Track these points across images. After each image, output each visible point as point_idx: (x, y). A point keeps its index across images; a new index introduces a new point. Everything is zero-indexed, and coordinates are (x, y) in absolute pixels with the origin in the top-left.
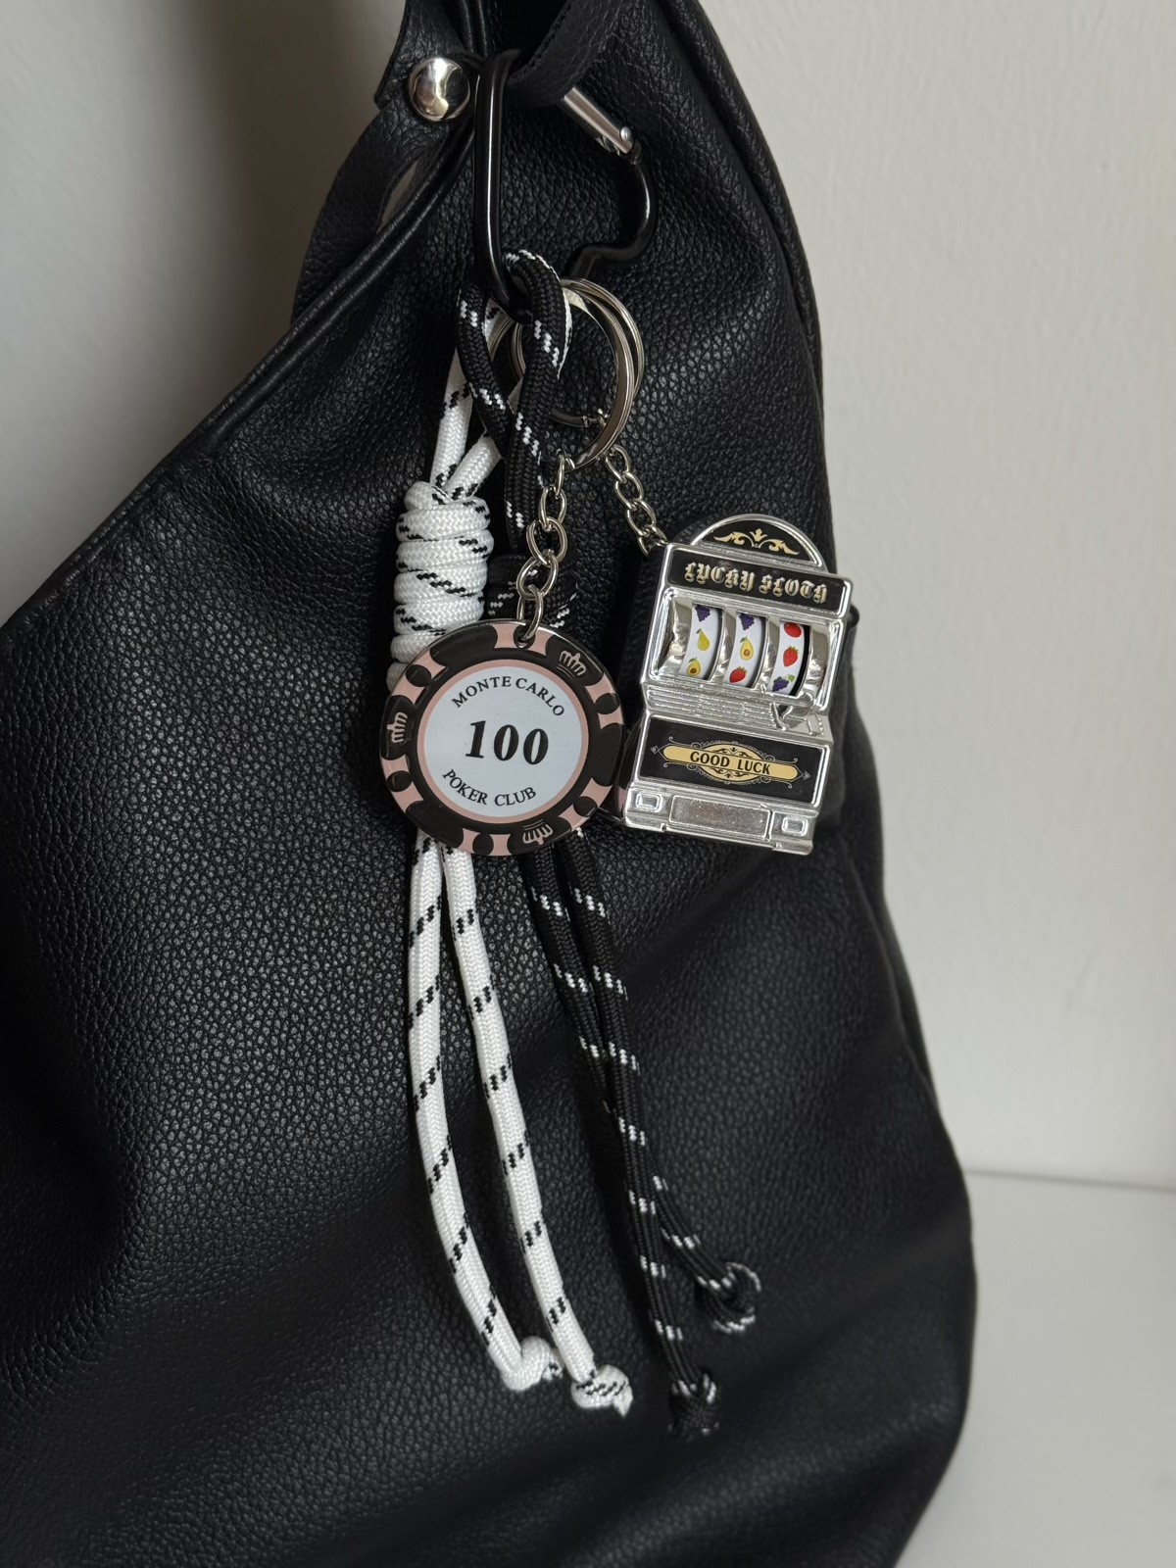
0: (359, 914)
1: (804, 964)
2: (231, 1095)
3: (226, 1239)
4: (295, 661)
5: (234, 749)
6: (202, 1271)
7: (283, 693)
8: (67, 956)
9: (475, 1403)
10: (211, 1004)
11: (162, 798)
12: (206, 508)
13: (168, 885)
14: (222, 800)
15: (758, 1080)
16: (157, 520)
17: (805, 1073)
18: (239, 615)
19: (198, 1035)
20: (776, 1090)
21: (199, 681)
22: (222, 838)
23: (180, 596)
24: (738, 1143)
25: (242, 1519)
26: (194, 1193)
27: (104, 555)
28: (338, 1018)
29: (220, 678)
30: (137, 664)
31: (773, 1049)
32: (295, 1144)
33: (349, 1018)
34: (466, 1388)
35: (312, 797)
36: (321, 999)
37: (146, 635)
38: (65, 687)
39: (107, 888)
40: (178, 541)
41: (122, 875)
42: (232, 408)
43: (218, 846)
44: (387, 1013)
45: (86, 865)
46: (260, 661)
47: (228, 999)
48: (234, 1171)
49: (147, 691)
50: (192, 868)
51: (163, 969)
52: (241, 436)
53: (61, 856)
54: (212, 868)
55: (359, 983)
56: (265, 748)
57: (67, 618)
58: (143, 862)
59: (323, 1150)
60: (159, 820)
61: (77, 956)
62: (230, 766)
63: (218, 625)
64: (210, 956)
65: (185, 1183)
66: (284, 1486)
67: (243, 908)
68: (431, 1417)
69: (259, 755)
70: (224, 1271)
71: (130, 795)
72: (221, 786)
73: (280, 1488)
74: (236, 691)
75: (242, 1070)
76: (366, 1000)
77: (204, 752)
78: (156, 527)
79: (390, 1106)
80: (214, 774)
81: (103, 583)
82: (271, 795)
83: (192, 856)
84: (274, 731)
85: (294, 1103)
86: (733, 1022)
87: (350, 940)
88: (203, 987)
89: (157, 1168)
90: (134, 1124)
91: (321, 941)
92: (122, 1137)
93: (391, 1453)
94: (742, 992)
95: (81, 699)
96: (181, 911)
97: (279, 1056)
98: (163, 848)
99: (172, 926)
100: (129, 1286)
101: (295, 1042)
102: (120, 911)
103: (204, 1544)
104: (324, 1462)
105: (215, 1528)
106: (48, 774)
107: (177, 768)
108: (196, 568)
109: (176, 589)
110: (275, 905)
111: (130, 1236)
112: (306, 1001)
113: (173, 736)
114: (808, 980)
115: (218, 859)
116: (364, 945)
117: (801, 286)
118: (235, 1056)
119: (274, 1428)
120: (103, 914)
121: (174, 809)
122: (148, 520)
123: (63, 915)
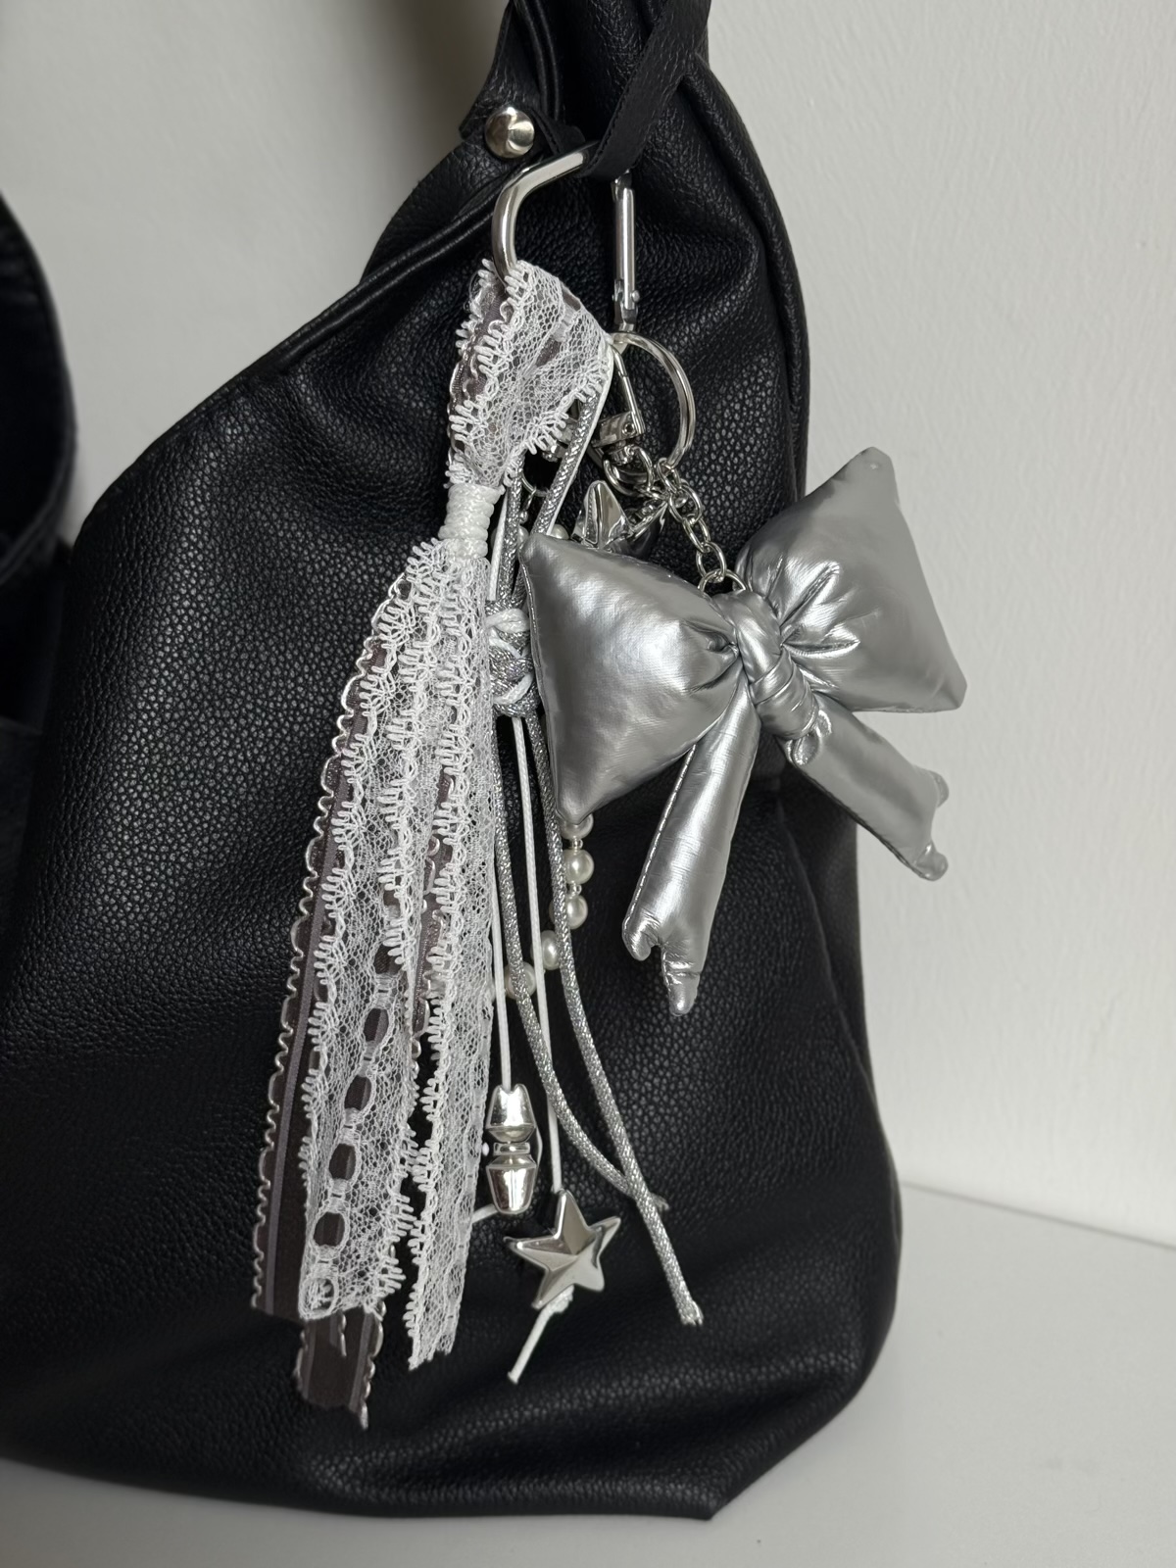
14: (232, 656)
30: (187, 530)
32: (232, 943)
35: (306, 670)
37: (199, 509)
38: (128, 540)
39: (122, 706)
40: (241, 438)
41: (137, 697)
45: (111, 684)
47: (201, 818)
48: (178, 956)
51: (153, 781)
52: (309, 360)
54: (211, 709)
56: (276, 622)
58: (156, 691)
60: (177, 660)
63: (259, 514)
64: (193, 780)
67: (229, 747)
69: (270, 626)
74: (262, 571)
78: (226, 423)
81: (174, 462)
83: (197, 695)
84: (287, 609)
95: (137, 552)
102: (128, 726)
106: (100, 607)
107: (201, 622)
108: (251, 463)
109: (231, 476)
110: (256, 751)
113: (203, 595)
115: (218, 703)
122: (221, 417)
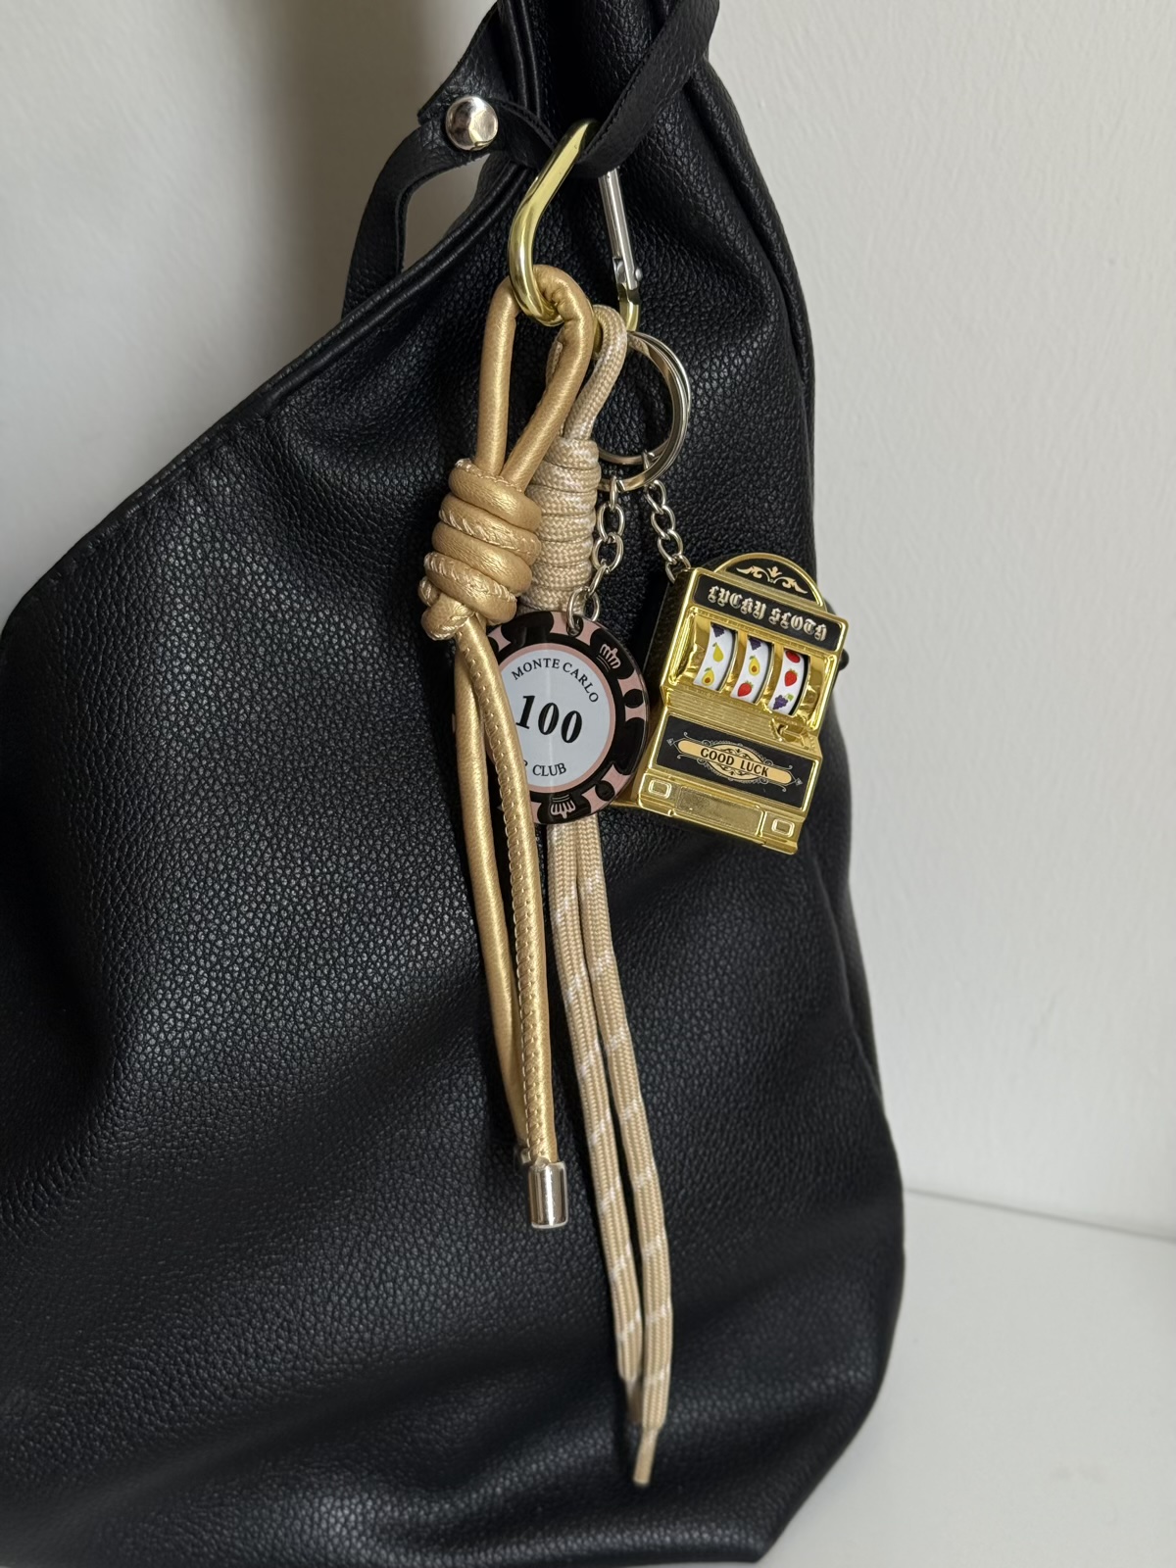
0: (350, 829)
1: (758, 938)
2: (220, 975)
3: (202, 1102)
4: (319, 605)
5: (256, 676)
6: (179, 1129)
7: (305, 633)
8: (91, 838)
9: (417, 1294)
10: (211, 893)
11: (188, 710)
12: (255, 463)
13: (185, 786)
15: (707, 1037)
16: (211, 468)
17: (751, 1037)
18: (275, 560)
19: (197, 918)
20: (722, 1049)
21: (233, 614)
22: (237, 751)
23: (224, 537)
24: (683, 1092)
25: (198, 1373)
26: (179, 1056)
27: (163, 495)
28: (322, 918)
29: (251, 613)
30: (181, 591)
31: (724, 1011)
32: (273, 1024)
33: (332, 920)
34: (410, 1280)
35: (320, 725)
36: (309, 899)
37: (191, 568)
38: (116, 605)
39: (132, 783)
40: (228, 489)
41: (147, 772)
42: (287, 377)
43: (233, 757)
44: (366, 919)
46: (288, 602)
47: (227, 891)
48: (216, 1042)
49: (186, 616)
50: (208, 774)
51: (173, 857)
52: (293, 403)
53: (95, 752)
54: (225, 776)
55: (344, 890)
56: (283, 679)
57: (124, 545)
58: (166, 763)
59: (297, 1034)
60: (184, 728)
61: (99, 841)
62: (252, 690)
63: (255, 567)
64: (215, 851)
65: (172, 1047)
66: (239, 1348)
67: (249, 813)
68: (377, 1302)
69: (277, 684)
70: (198, 1132)
71: (161, 704)
72: (242, 706)
73: (234, 1349)
74: (264, 626)
75: (233, 954)
76: (349, 906)
77: (230, 675)
78: (210, 474)
79: (360, 1001)
80: (236, 696)
81: (159, 518)
82: (285, 719)
84: (293, 664)
85: (275, 988)
86: (689, 983)
87: (340, 851)
88: (206, 877)
89: (147, 1031)
90: (132, 989)
91: (314, 850)
92: (120, 1001)
93: (337, 1330)
94: (699, 956)
95: (128, 617)
96: (194, 809)
97: (266, 946)
98: (184, 753)
99: (185, 822)
100: (113, 1134)
101: (282, 934)
102: (141, 803)
103: (161, 1392)
104: (276, 1331)
105: (172, 1379)
106: (92, 679)
108: (241, 515)
109: (222, 530)
110: (277, 814)
111: (118, 1088)
112: (295, 900)
113: (203, 658)
114: (762, 953)
115: (232, 769)
116: (352, 857)
117: (799, 324)
118: (228, 941)
119: (234, 1294)
120: (126, 804)
121: (198, 720)
122: (204, 468)
123: (91, 802)
